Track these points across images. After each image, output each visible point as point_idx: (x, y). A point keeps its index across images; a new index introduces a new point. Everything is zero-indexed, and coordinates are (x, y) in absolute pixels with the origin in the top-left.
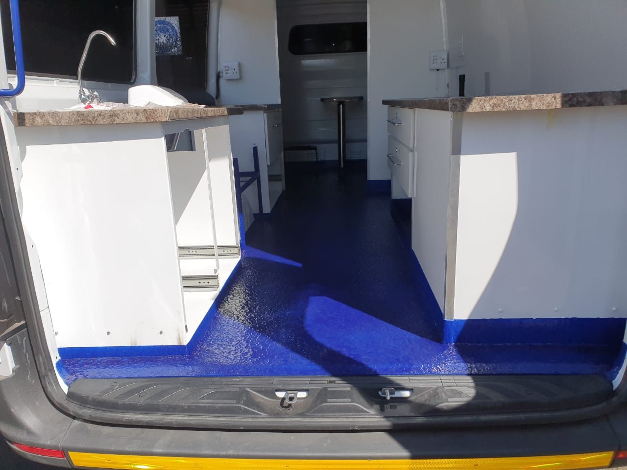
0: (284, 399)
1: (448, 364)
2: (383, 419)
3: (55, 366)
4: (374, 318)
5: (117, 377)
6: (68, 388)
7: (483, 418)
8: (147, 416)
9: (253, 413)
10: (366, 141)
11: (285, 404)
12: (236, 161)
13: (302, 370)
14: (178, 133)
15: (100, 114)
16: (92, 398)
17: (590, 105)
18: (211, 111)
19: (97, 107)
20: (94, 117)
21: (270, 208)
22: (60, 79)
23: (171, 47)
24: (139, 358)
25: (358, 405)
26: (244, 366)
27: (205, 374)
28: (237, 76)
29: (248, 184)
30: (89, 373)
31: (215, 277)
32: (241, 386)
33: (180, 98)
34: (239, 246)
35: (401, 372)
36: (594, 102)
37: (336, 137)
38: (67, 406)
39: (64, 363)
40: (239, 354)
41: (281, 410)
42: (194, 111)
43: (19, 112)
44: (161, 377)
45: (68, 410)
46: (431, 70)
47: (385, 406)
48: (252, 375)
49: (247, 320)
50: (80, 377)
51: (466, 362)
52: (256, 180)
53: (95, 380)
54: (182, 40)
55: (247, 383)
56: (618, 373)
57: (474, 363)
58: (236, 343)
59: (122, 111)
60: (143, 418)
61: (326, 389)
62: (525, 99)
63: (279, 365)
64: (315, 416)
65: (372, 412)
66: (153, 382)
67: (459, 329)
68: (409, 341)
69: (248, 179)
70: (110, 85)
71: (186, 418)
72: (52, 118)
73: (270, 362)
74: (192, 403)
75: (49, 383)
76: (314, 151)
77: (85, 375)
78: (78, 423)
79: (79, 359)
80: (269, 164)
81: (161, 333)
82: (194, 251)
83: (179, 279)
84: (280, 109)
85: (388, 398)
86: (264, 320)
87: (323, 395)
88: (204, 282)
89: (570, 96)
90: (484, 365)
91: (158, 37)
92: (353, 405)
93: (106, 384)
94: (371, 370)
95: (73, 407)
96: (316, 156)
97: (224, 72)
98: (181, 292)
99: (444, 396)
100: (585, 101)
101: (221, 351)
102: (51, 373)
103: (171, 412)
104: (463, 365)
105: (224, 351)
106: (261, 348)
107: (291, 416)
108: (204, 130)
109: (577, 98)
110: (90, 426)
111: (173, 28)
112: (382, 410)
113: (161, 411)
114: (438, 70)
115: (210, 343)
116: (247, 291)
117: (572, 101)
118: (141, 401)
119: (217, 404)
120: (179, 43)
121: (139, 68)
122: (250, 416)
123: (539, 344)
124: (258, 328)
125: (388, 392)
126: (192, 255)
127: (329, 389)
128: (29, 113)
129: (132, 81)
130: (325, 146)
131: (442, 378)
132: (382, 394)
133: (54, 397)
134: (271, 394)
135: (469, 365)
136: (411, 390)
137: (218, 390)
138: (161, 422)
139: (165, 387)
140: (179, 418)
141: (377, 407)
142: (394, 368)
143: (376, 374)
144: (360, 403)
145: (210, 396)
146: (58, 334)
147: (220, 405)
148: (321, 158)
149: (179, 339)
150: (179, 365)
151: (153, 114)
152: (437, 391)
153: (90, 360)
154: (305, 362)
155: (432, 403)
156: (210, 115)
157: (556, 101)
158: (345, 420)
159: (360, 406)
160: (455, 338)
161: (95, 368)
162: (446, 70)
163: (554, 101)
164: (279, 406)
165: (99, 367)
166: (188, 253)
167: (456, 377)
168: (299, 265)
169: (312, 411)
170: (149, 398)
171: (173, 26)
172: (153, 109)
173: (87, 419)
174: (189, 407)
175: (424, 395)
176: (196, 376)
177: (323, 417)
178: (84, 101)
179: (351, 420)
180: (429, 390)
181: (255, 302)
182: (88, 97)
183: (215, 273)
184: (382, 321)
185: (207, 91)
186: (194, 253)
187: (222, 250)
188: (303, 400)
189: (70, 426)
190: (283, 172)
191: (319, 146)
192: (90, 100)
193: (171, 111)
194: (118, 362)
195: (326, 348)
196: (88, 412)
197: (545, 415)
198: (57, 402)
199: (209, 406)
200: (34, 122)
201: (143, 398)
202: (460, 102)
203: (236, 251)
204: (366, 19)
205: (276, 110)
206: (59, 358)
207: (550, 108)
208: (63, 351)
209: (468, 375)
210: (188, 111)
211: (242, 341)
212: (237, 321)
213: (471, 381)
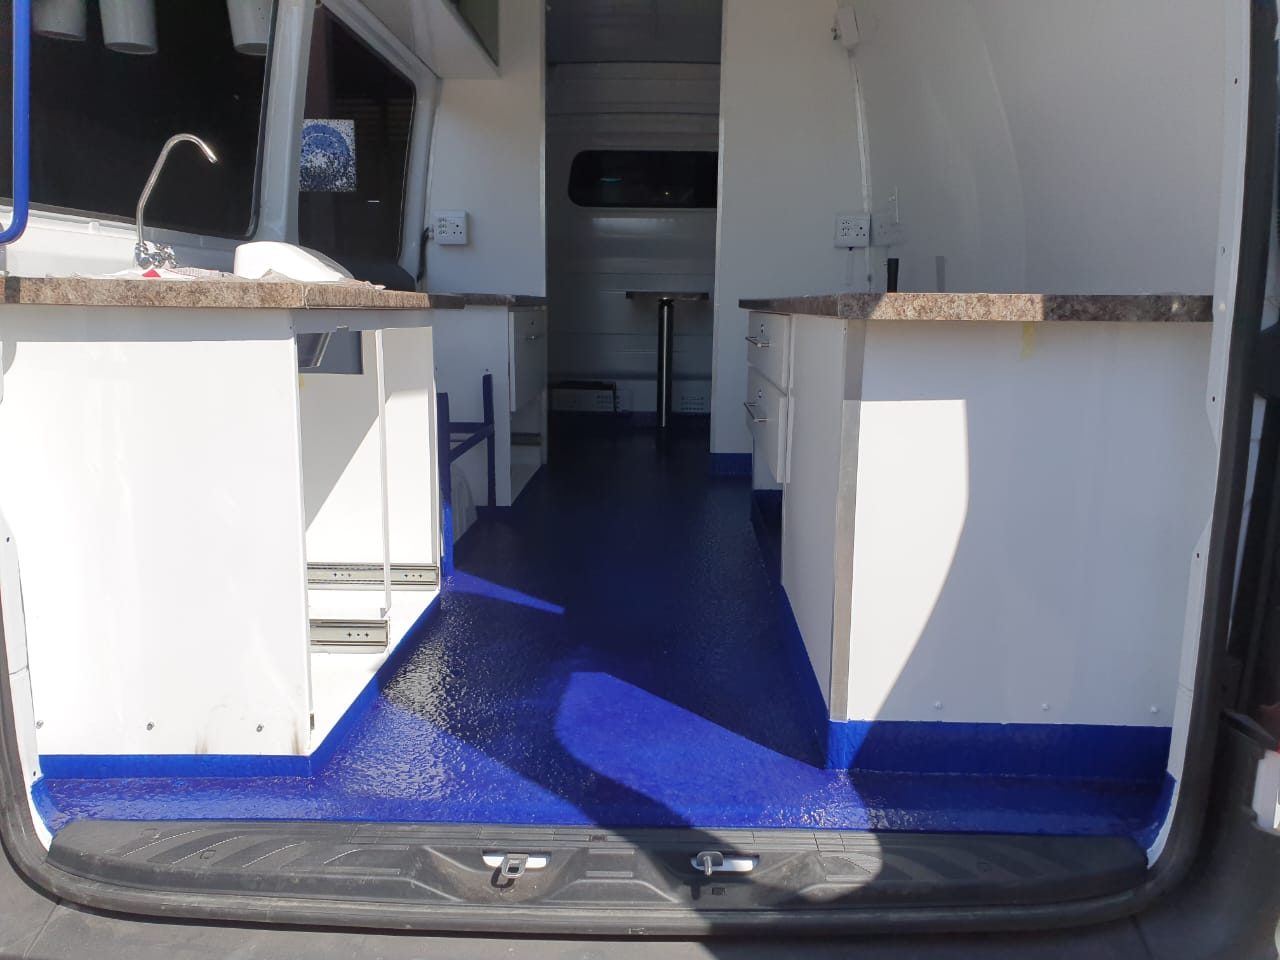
0: (498, 871)
1: (831, 808)
2: (694, 915)
3: (29, 790)
4: (697, 717)
5: (159, 817)
6: (51, 837)
7: (894, 916)
8: (213, 900)
9: (435, 896)
10: (708, 378)
11: (502, 880)
12: (443, 401)
13: (542, 814)
14: (327, 334)
15: (171, 287)
16: (100, 860)
17: (1095, 318)
18: (395, 297)
19: (167, 274)
20: (158, 293)
21: (512, 497)
22: (102, 222)
23: (335, 176)
24: (210, 781)
25: (647, 884)
26: (425, 803)
27: (341, 815)
28: (462, 239)
29: (465, 447)
30: (99, 808)
31: (382, 625)
32: (416, 841)
33: (337, 270)
34: (439, 565)
35: (740, 822)
36: (1101, 312)
37: (654, 369)
38: (47, 876)
39: (50, 788)
40: (417, 778)
41: (492, 892)
42: (358, 293)
43: (10, 275)
44: (251, 819)
45: (48, 883)
46: (839, 247)
47: (703, 888)
48: (440, 820)
49: (440, 714)
50: (80, 816)
51: (866, 806)
52: (486, 440)
53: (111, 823)
54: (359, 165)
55: (428, 835)
56: (1158, 834)
57: (883, 809)
58: (412, 758)
59: (215, 283)
60: (204, 903)
61: (584, 850)
62: (979, 301)
63: (496, 802)
64: (558, 904)
65: (674, 899)
66: (233, 830)
67: (858, 741)
68: (762, 762)
69: (466, 436)
70: (202, 239)
71: (295, 904)
72: (76, 290)
73: (478, 797)
74: (310, 873)
75: (12, 825)
76: (611, 392)
77: (91, 813)
78: (67, 912)
79: (83, 780)
80: (514, 409)
81: (260, 728)
82: (346, 573)
83: (304, 626)
84: (544, 308)
85: (709, 872)
86: (476, 714)
87: (581, 862)
88: (358, 635)
89: (1060, 300)
90: (903, 812)
91: (310, 157)
92: (636, 885)
93: (135, 832)
94: (678, 817)
95: (58, 879)
96: (615, 403)
97: (437, 230)
98: (305, 652)
99: (818, 869)
100: (1085, 311)
101: (379, 772)
102: (19, 804)
103: (263, 891)
104: (861, 811)
105: (387, 771)
106: (463, 769)
107: (508, 904)
108: (378, 333)
109: (1072, 306)
110: (90, 919)
111: (341, 140)
112: (696, 895)
113: (244, 889)
114: (851, 249)
115: (360, 756)
116: (446, 658)
117: (1064, 309)
118: (203, 867)
119: (360, 874)
120: (351, 170)
121: (265, 211)
122: (425, 901)
123: (1014, 775)
124: (462, 730)
125: (708, 860)
126: (342, 582)
127: (592, 852)
128: (29, 279)
129: (248, 235)
130: (632, 384)
131: (819, 835)
132: (698, 865)
133: (21, 854)
134: (474, 859)
135: (873, 812)
136: (755, 857)
137: (366, 847)
138: (240, 912)
139: (258, 839)
140: (282, 903)
141: (687, 889)
142: (726, 813)
143: (686, 826)
144: (651, 881)
145: (348, 860)
146: (43, 727)
147: (366, 878)
148: (624, 406)
149: (296, 742)
150: (290, 796)
151: (275, 294)
152: (807, 860)
153: (106, 782)
154: (547, 799)
155: (794, 884)
156: (392, 304)
157: (1034, 308)
158: (619, 914)
159: (653, 888)
160: (851, 758)
161: (115, 800)
162: (867, 250)
163: (1028, 306)
164: (490, 885)
165: (120, 798)
166: (334, 578)
167: (845, 835)
168: (559, 610)
169: (553, 896)
170: (220, 861)
171: (342, 138)
172: (276, 284)
173: (85, 902)
174: (302, 880)
175: (780, 868)
176: (323, 820)
177: (576, 906)
178: (143, 263)
179: (631, 914)
180: (791, 858)
181: (460, 678)
182: (153, 256)
183: (382, 617)
184: (712, 724)
185: (400, 263)
186: (346, 577)
187: (403, 573)
188: (538, 874)
189: (49, 917)
190: (544, 430)
191: (619, 384)
192: (156, 263)
193: (311, 289)
194: (165, 788)
195: (596, 774)
196: (88, 889)
197: (1016, 912)
198: (26, 866)
199: (346, 880)
200: (38, 296)
201: (208, 861)
202: (859, 300)
203: (431, 576)
204: (718, 147)
205: (536, 308)
206: (39, 775)
207: (1024, 319)
208: (48, 763)
209: (871, 831)
210: (347, 292)
211: (427, 753)
212: (418, 715)
213: (874, 842)
